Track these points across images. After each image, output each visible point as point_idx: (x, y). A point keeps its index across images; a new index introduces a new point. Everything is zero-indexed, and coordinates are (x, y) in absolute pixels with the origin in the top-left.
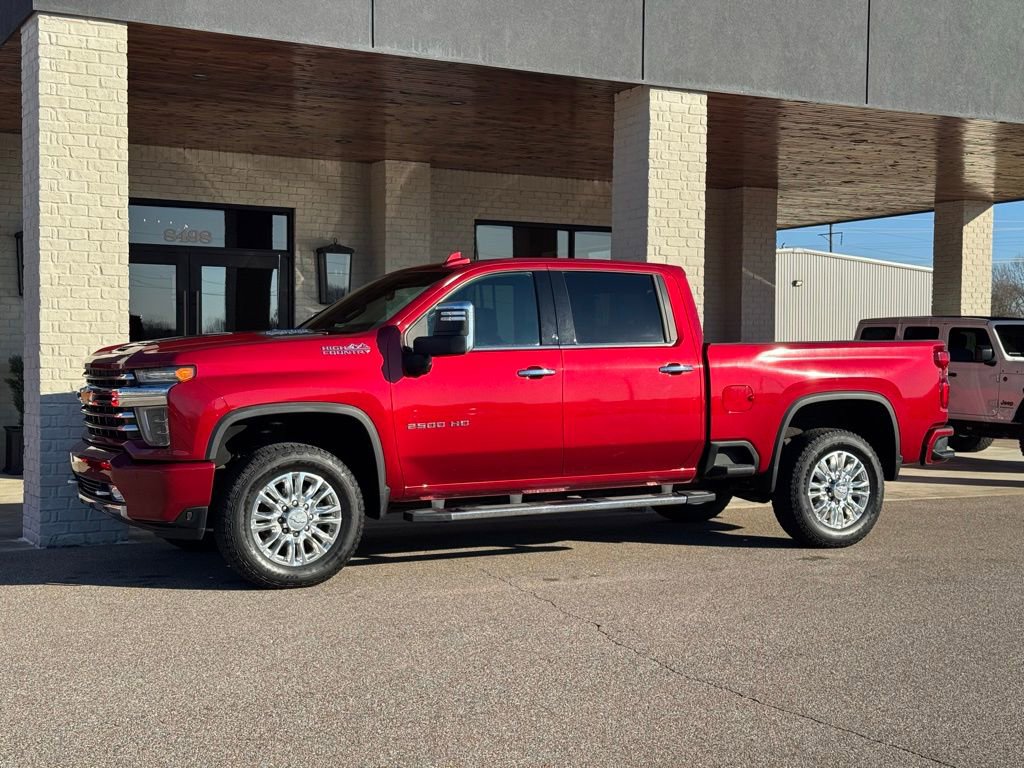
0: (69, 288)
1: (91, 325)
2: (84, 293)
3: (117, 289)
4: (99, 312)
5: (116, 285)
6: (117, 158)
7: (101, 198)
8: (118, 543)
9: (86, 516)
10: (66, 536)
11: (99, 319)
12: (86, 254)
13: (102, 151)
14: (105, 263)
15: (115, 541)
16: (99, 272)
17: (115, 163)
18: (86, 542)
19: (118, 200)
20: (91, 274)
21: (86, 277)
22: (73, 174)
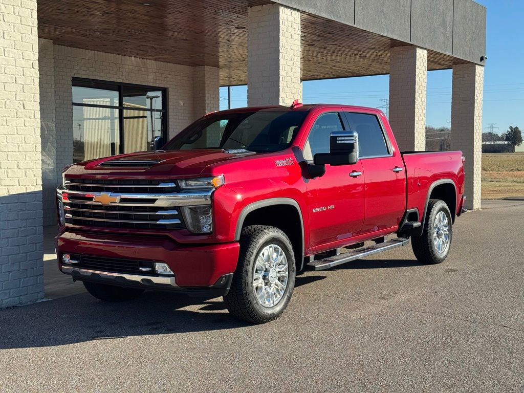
0: (5, 118)
1: (19, 146)
2: (14, 122)
3: (33, 120)
4: (23, 136)
5: (33, 116)
6: (31, 25)
7: (22, 53)
8: (40, 301)
9: (20, 283)
10: (8, 300)
11: (23, 142)
12: (14, 93)
13: (23, 18)
14: (26, 100)
15: (37, 300)
16: (22, 107)
17: (30, 28)
18: (20, 303)
19: (32, 55)
20: (17, 108)
21: (15, 111)
22: (6, 34)
